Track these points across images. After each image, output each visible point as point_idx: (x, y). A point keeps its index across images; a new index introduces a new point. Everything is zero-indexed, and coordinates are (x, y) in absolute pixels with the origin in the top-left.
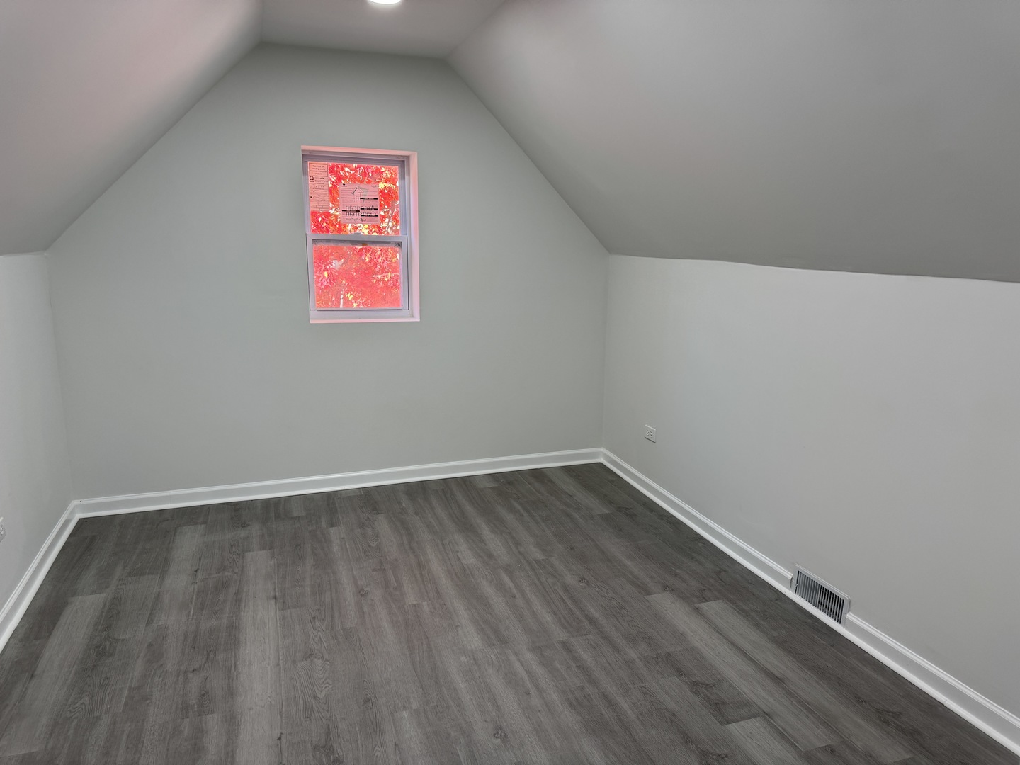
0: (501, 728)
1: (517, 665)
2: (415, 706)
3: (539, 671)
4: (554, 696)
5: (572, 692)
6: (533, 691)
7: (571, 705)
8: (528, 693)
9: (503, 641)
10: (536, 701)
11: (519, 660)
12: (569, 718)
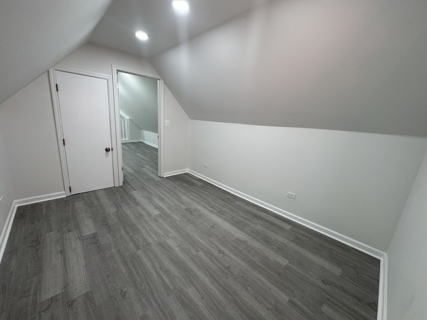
0: (156, 221)
1: (154, 237)
2: (178, 221)
3: (147, 237)
4: (143, 231)
5: (138, 233)
6: (149, 231)
7: (138, 230)
8: (150, 230)
9: (160, 244)
10: (148, 228)
11: (154, 239)
12: (139, 227)
